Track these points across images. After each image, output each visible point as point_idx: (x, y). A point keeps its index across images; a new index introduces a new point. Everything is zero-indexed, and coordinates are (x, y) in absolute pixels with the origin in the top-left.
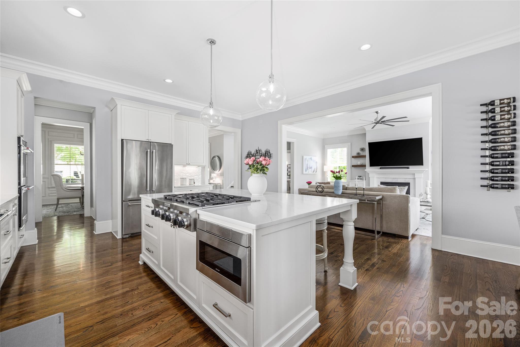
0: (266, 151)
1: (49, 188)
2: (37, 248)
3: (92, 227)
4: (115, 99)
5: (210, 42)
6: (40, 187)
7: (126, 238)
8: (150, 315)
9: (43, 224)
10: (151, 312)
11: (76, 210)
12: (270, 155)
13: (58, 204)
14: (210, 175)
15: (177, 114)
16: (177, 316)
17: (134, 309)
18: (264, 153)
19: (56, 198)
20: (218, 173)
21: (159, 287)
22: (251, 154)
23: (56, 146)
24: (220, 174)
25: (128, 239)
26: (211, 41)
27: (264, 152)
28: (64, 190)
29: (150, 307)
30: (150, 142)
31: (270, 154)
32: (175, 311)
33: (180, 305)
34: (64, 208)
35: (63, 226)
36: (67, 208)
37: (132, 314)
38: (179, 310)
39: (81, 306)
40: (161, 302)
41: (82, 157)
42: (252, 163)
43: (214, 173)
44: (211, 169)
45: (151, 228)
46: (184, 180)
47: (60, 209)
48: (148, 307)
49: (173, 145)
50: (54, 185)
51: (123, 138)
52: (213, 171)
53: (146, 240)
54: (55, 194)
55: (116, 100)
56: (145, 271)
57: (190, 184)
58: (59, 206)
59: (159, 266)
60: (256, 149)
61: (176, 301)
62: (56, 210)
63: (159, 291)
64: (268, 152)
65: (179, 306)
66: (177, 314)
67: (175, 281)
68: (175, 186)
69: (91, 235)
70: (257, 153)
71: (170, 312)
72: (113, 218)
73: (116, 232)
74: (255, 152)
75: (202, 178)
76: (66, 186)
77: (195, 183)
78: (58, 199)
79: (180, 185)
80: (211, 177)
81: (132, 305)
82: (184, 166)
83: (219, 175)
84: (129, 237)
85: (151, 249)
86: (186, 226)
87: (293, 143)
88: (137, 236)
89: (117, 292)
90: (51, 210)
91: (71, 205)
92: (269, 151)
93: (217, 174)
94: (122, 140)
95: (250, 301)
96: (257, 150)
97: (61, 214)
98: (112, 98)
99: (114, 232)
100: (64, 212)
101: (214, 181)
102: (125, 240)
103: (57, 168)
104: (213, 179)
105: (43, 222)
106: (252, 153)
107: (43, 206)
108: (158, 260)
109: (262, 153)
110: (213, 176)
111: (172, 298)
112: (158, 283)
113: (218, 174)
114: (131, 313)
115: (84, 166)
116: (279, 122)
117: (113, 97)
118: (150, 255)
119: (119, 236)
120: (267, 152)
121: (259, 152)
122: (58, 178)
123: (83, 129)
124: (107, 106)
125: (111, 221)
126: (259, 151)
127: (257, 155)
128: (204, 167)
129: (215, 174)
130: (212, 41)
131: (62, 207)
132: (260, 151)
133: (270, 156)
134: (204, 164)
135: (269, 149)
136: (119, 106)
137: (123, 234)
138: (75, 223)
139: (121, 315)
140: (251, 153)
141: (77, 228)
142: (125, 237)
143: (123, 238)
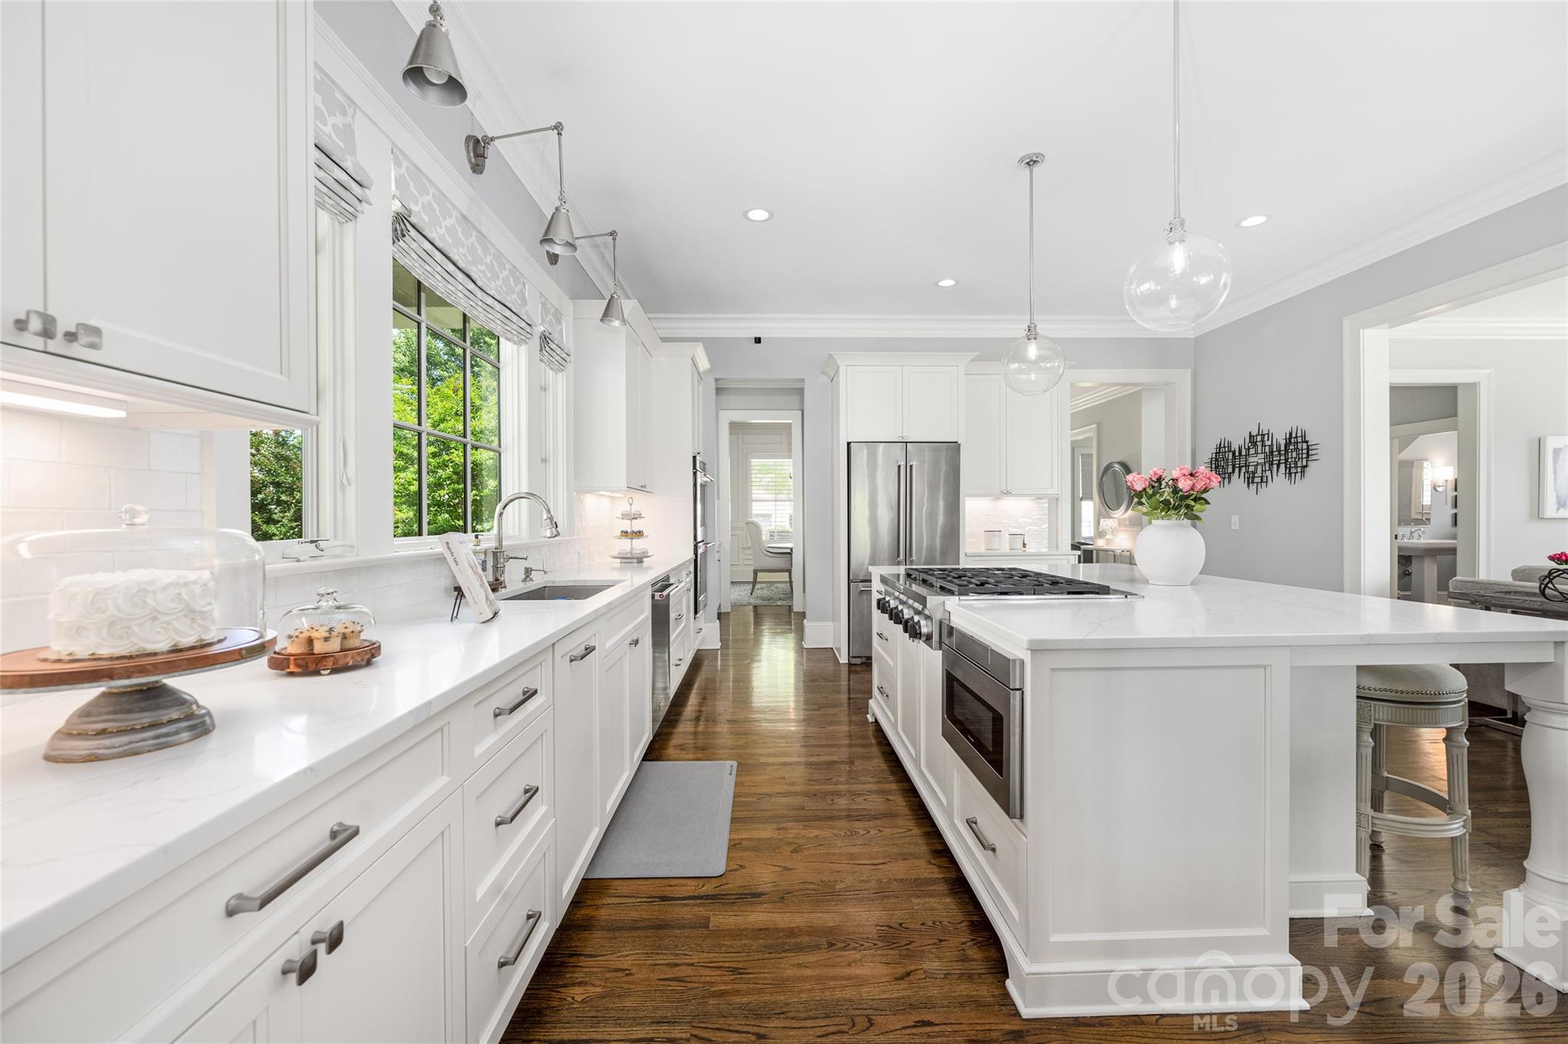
0: (1291, 434)
1: (744, 548)
2: (719, 656)
3: (800, 632)
4: (835, 356)
5: (1028, 163)
6: (727, 546)
7: (856, 665)
8: (862, 813)
9: (731, 616)
10: (865, 809)
11: (782, 596)
12: (1308, 449)
13: (755, 583)
14: (1098, 523)
15: (971, 361)
16: (910, 833)
17: (838, 794)
18: (1283, 443)
19: (751, 569)
20: (1123, 517)
21: (893, 773)
22: (1230, 451)
23: (755, 462)
24: (1130, 518)
25: (859, 668)
26: (1028, 160)
27: (1280, 438)
28: (763, 553)
29: (865, 800)
30: (906, 443)
31: (1308, 446)
32: (911, 824)
33: (921, 816)
34: (765, 591)
35: (761, 625)
36: (769, 592)
37: (832, 800)
38: (919, 826)
39: (761, 761)
40: (888, 800)
41: (791, 482)
42: (1144, 486)
43: (1112, 518)
44: (1101, 506)
45: (884, 641)
46: (995, 536)
47: (758, 593)
48: (862, 799)
49: (960, 444)
50: (750, 545)
51: (849, 441)
52: (1106, 510)
53: (879, 669)
54: (751, 562)
55: (836, 358)
56: (876, 737)
57: (1011, 549)
58: (758, 586)
59: (894, 726)
60: (1250, 433)
61: (917, 808)
62: (751, 594)
63: (891, 778)
64: (1299, 440)
65: (920, 819)
66: (910, 830)
67: (916, 762)
68: (967, 551)
69: (800, 649)
70: (1254, 443)
71: (900, 822)
72: (835, 618)
73: (839, 649)
74: (1247, 441)
75: (1049, 531)
76: (769, 545)
77: (1027, 546)
78: (756, 572)
79: (984, 549)
80: (1100, 530)
81: (835, 787)
82: (997, 498)
83: (1127, 523)
84: (862, 664)
85: (886, 689)
86: (924, 635)
87: (1473, 387)
88: (867, 663)
89: (818, 757)
90: (745, 592)
91: (776, 585)
92: (1304, 436)
93: (1119, 520)
94: (849, 444)
95: (1022, 817)
96: (1254, 434)
97: (759, 602)
98: (830, 354)
99: (837, 649)
100: (763, 599)
101: (1108, 541)
102: (853, 668)
103: (757, 509)
104: (1108, 537)
105: (731, 613)
106: (1235, 447)
107: (732, 583)
108: (895, 714)
109: (1275, 443)
110: (1107, 526)
111: (912, 799)
112: (893, 764)
113: (1124, 519)
114: (830, 797)
115: (792, 503)
116: (1347, 323)
117: (831, 352)
118: (884, 700)
119: (843, 659)
120: (1296, 437)
121: (1263, 441)
122: (754, 528)
123: (790, 424)
124: (823, 373)
125: (831, 623)
126: (1259, 438)
127: (1252, 451)
128: (1057, 499)
129: (1111, 520)
130: (1032, 160)
131: (762, 589)
132: (1266, 436)
133: (1308, 453)
134: (1054, 491)
135: (1303, 426)
136: (842, 370)
137: (851, 655)
138: (776, 621)
139: (815, 795)
140: (1230, 446)
141: (778, 631)
142: (854, 661)
143: (850, 664)
